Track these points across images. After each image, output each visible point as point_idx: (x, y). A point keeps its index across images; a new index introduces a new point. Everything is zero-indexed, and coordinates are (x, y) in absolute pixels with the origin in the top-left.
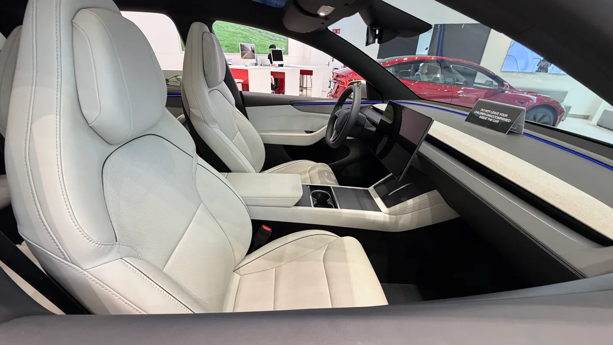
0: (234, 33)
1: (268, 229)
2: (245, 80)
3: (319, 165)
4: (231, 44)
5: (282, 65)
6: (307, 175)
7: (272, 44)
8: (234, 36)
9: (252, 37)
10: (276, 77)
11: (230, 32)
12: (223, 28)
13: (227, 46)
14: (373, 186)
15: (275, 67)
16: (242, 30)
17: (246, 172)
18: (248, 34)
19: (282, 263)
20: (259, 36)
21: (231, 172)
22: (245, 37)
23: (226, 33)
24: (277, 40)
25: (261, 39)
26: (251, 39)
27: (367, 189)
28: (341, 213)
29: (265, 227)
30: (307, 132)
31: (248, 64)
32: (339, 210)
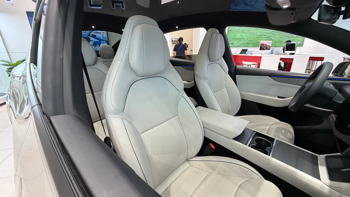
0: (260, 35)
1: (213, 147)
2: (259, 63)
3: (281, 123)
4: (257, 42)
5: (293, 54)
6: (268, 127)
7: (289, 40)
8: (259, 37)
9: (273, 37)
10: (286, 62)
11: (258, 35)
12: (253, 33)
13: (253, 44)
14: (325, 155)
15: (287, 55)
16: (267, 33)
17: (215, 110)
18: (270, 35)
19: (214, 172)
20: (279, 36)
21: (207, 107)
22: (267, 37)
23: (255, 36)
24: (294, 37)
25: (280, 37)
26: (272, 38)
27: (317, 155)
28: (271, 161)
29: (211, 145)
30: (279, 97)
31: (263, 53)
32: (269, 157)
